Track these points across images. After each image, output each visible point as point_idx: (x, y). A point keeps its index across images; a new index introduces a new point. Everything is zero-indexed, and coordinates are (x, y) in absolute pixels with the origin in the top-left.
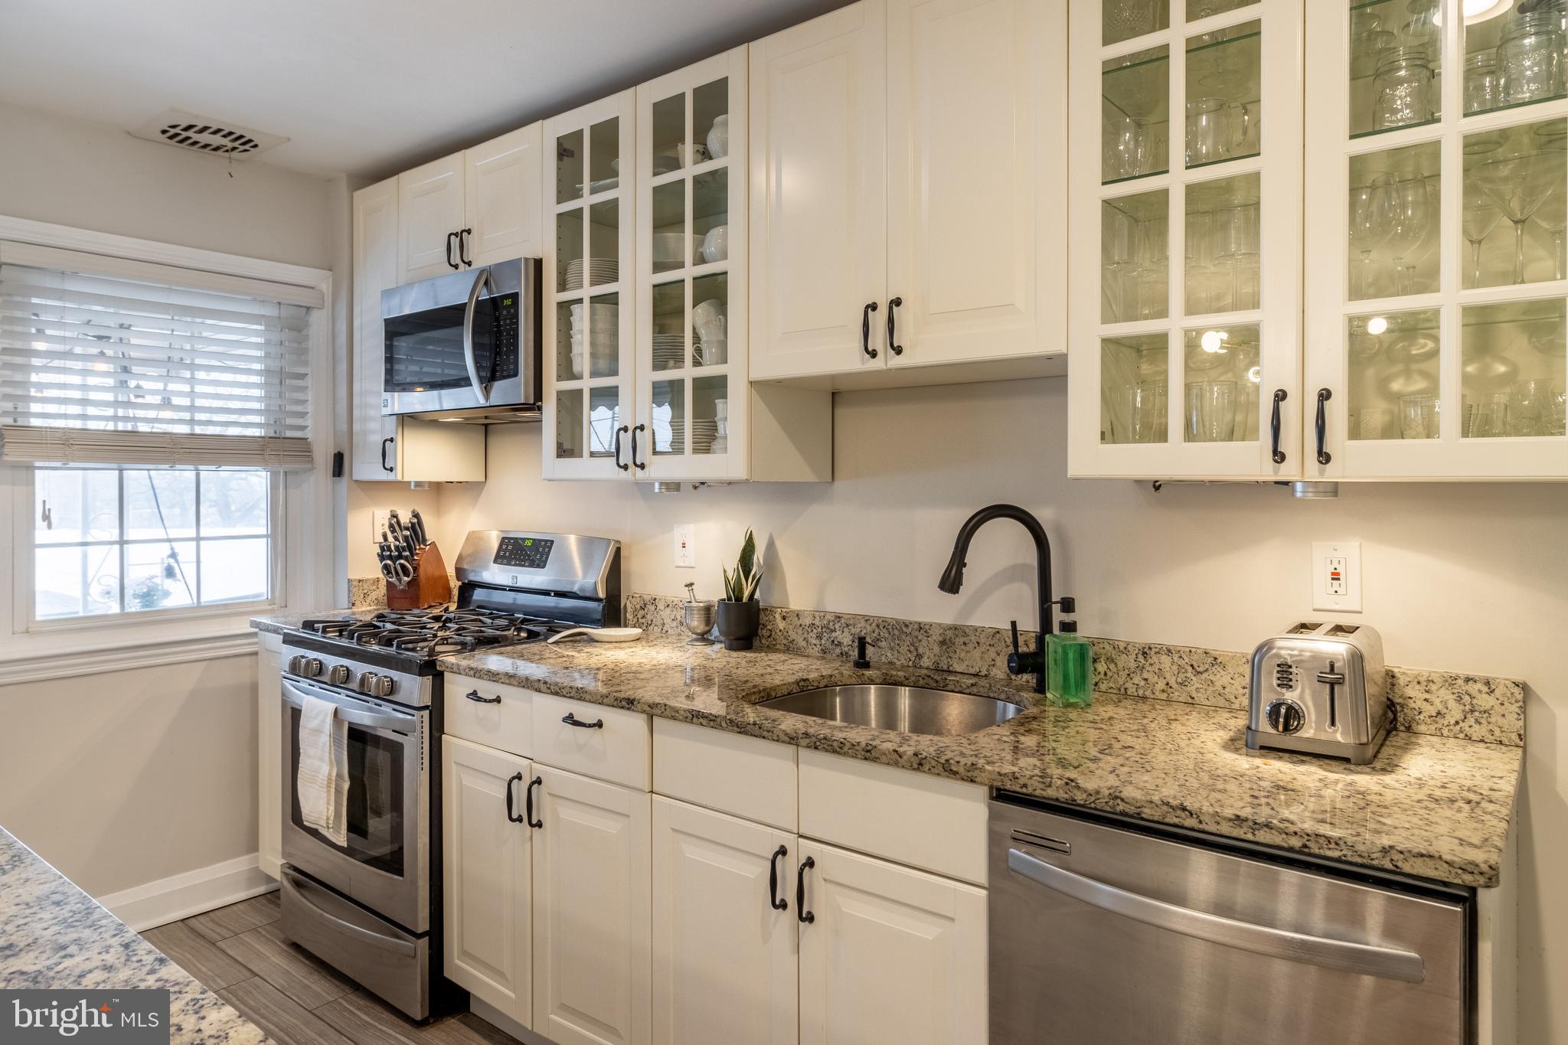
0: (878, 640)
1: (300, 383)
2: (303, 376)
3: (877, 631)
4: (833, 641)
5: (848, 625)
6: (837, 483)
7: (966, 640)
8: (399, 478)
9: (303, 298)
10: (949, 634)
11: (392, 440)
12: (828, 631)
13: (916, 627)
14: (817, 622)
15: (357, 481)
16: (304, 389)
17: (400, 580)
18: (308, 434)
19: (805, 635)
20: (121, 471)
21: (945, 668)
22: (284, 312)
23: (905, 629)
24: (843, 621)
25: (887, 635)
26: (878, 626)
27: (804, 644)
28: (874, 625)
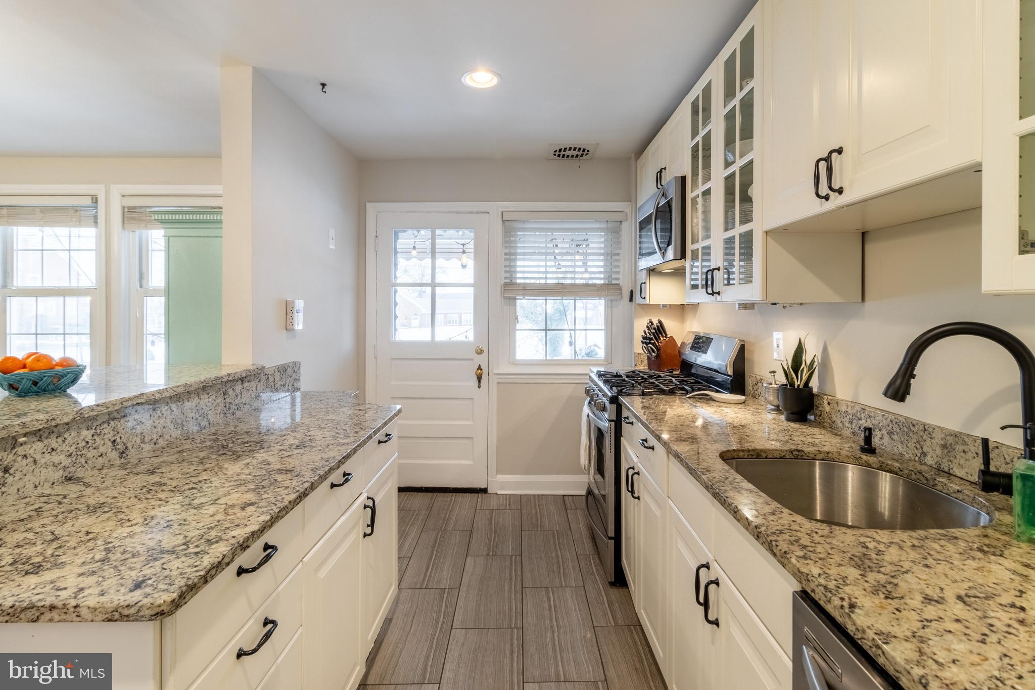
0: (892, 433)
1: (617, 257)
2: (618, 254)
3: (891, 425)
4: (860, 427)
5: (870, 417)
6: (868, 303)
7: (965, 448)
8: (648, 302)
9: (618, 217)
10: (950, 440)
11: (645, 283)
12: (857, 419)
13: (921, 428)
14: (849, 410)
15: (638, 304)
16: (618, 260)
17: (651, 355)
18: (620, 282)
19: (842, 419)
20: (546, 300)
21: (946, 469)
22: (610, 225)
23: (912, 428)
24: (866, 413)
25: (898, 430)
26: (891, 421)
27: (841, 425)
28: (889, 419)
